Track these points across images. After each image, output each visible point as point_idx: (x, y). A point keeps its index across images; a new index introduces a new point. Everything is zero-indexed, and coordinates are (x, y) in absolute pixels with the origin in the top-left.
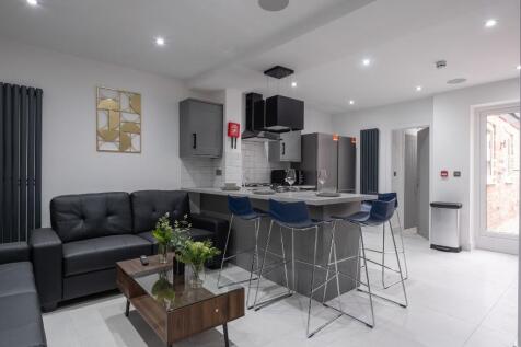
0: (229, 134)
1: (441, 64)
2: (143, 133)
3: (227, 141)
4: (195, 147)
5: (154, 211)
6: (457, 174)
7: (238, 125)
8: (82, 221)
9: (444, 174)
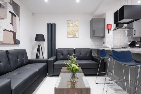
0: (107, 29)
2: (79, 32)
3: (106, 31)
4: (94, 34)
5: (81, 54)
7: (111, 25)
8: (62, 55)
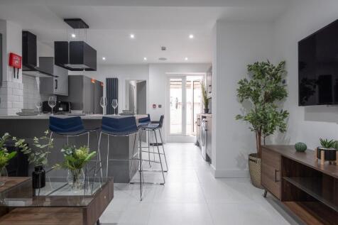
0: (11, 64)
1: (164, 49)
6: (160, 106)
7: (20, 58)
9: (154, 106)
